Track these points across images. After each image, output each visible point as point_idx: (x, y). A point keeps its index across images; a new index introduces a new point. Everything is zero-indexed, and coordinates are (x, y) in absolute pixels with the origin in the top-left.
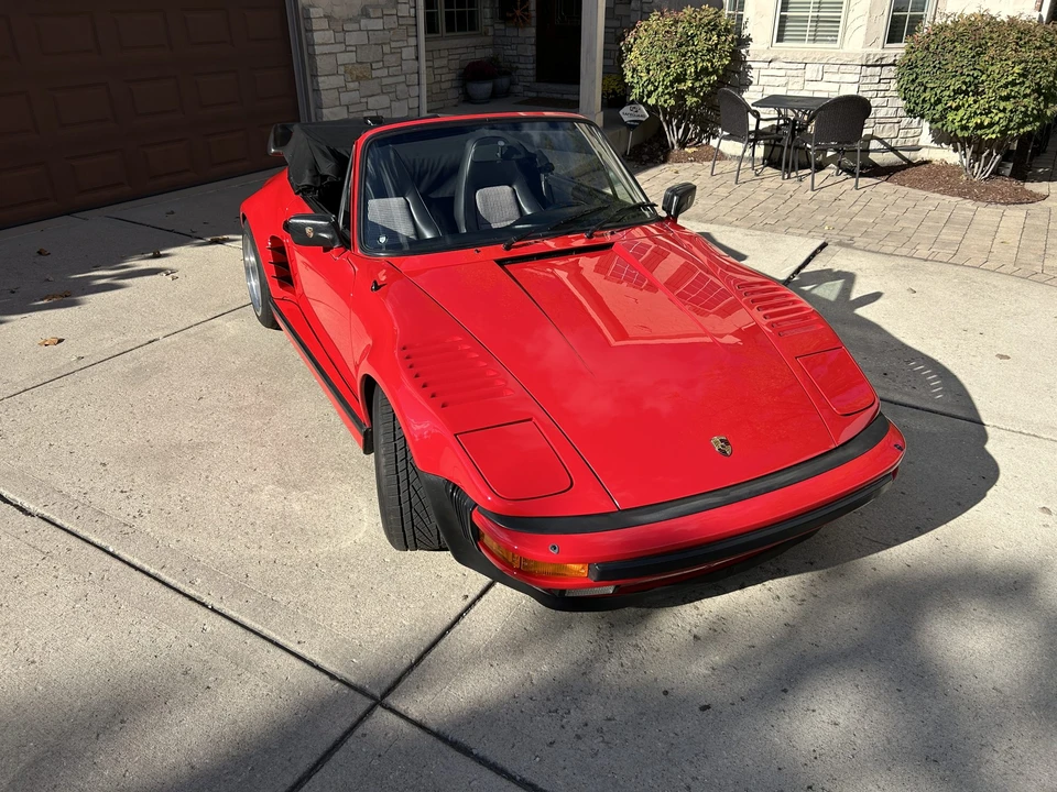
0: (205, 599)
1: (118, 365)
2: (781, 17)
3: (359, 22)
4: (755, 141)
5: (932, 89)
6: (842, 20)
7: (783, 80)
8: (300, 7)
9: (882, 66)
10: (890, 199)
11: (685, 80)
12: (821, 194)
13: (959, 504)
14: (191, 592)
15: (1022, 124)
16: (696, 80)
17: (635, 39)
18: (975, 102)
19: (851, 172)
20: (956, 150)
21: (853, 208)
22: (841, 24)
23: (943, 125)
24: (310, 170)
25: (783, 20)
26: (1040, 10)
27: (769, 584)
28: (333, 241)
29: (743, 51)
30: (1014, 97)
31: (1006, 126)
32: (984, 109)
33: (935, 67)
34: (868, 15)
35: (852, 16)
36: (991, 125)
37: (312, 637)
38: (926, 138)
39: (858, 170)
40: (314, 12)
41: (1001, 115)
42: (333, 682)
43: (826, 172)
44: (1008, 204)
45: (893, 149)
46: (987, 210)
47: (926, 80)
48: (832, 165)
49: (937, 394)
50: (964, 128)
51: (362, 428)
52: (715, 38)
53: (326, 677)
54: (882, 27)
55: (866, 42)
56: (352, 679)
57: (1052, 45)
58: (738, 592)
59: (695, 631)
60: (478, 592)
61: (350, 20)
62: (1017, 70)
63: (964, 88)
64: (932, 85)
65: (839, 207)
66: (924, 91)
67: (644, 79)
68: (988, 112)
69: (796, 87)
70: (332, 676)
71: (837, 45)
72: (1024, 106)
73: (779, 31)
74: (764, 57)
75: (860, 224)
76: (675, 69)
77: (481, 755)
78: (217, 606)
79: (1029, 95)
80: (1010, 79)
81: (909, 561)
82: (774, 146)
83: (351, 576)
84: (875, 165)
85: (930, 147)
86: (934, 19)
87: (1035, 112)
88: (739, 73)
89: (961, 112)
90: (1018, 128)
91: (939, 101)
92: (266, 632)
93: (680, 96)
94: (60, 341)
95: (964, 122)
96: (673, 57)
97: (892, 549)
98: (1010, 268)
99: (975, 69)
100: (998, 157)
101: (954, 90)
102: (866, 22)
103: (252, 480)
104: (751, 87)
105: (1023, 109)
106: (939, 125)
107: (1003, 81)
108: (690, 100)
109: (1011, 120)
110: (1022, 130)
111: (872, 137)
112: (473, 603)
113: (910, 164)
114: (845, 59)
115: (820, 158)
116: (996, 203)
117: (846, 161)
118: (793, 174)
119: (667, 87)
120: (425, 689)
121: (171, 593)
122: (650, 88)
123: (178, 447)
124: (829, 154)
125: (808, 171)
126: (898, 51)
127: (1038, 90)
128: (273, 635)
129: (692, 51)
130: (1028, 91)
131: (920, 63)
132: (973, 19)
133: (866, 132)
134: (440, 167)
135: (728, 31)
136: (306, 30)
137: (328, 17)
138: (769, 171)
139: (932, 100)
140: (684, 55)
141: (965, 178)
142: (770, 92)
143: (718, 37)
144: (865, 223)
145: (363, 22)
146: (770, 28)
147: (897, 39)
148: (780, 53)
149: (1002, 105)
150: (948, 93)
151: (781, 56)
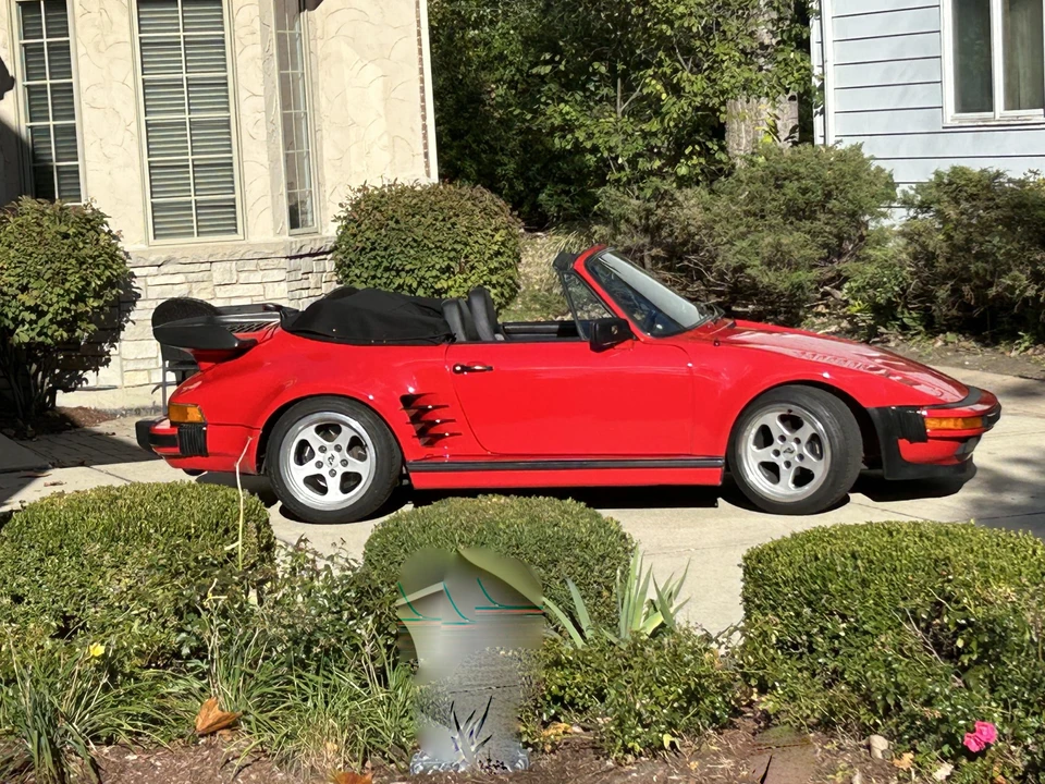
2: (154, 204)
6: (238, 203)
9: (301, 257)
22: (238, 209)
25: (157, 209)
34: (270, 194)
35: (250, 199)
47: (398, 263)
54: (283, 208)
69: (205, 295)
71: (240, 235)
73: (154, 223)
76: (74, 283)
80: (496, 248)
99: (456, 242)
102: (269, 204)
104: (139, 305)
126: (308, 237)
146: (141, 223)
147: (294, 222)
148: (175, 251)
149: (494, 279)
150: (434, 273)
151: (178, 256)
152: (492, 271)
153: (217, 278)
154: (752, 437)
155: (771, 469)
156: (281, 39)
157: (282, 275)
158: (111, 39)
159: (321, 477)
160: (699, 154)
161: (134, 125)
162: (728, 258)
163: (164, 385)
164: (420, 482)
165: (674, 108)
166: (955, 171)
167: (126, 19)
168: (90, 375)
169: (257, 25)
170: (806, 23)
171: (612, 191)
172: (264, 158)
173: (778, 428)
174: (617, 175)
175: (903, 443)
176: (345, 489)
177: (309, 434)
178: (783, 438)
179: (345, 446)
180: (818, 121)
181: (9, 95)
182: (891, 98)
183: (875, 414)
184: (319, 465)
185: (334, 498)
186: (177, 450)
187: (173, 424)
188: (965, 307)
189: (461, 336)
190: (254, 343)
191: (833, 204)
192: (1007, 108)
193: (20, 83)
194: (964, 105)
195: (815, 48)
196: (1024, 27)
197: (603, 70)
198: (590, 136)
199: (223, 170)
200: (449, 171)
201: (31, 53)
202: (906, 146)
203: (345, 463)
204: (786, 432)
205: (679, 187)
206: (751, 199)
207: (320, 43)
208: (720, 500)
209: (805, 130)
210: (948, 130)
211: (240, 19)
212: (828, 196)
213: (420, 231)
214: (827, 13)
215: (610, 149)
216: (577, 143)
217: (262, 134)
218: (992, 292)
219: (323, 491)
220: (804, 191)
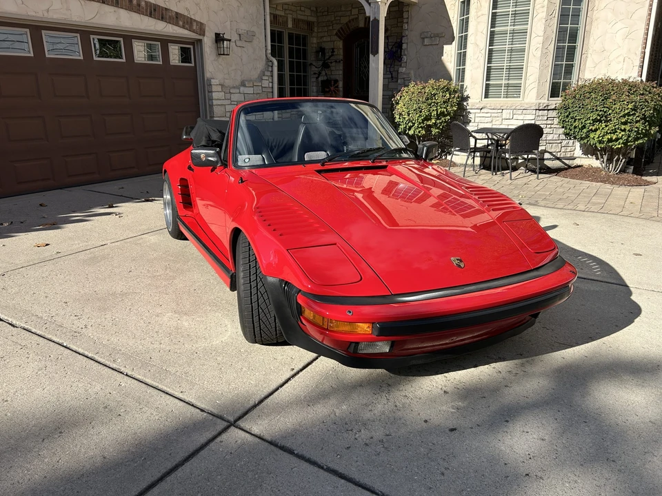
0: (122, 369)
1: (81, 256)
2: (486, 84)
3: (239, 89)
4: (474, 152)
5: (579, 119)
6: (522, 85)
7: (490, 119)
8: (206, 79)
9: (549, 110)
10: (559, 184)
11: (430, 119)
12: (516, 181)
13: (617, 326)
14: (114, 366)
15: (636, 139)
16: (438, 119)
17: (401, 97)
18: (606, 126)
19: (534, 171)
20: (597, 159)
21: (537, 188)
22: (522, 88)
23: (588, 141)
24: (206, 137)
25: (488, 86)
26: (641, 77)
27: (493, 365)
28: (217, 162)
29: (465, 103)
30: (630, 123)
31: (627, 140)
32: (612, 130)
33: (580, 107)
34: (538, 82)
35: (528, 83)
36: (617, 140)
37: (191, 389)
38: (578, 152)
39: (538, 170)
40: (213, 82)
41: (623, 133)
42: (202, 413)
43: (519, 171)
44: (633, 186)
45: (558, 159)
46: (619, 189)
47: (575, 115)
48: (522, 168)
49: (597, 272)
50: (600, 142)
51: (229, 273)
52: (448, 95)
53: (198, 410)
54: (547, 88)
55: (537, 97)
56: (215, 411)
57: (650, 93)
58: (473, 369)
59: (444, 389)
60: (301, 367)
61: (234, 87)
62: (630, 106)
63: (599, 118)
64: (579, 118)
65: (528, 188)
66: (575, 122)
67: (406, 119)
68: (614, 132)
69: (498, 123)
70: (202, 410)
71: (520, 99)
72: (637, 128)
73: (485, 92)
74: (477, 106)
75: (540, 195)
76: (425, 113)
77: (300, 453)
78: (129, 373)
79: (639, 121)
80: (626, 112)
81: (586, 355)
82: (486, 157)
83: (218, 358)
84: (549, 168)
85: (581, 158)
86: (578, 82)
87: (644, 131)
88: (463, 116)
89: (598, 132)
90: (634, 141)
91: (584, 127)
92: (160, 386)
93: (428, 128)
94: (47, 245)
95: (600, 138)
96: (424, 106)
97: (574, 348)
98: (637, 214)
99: (604, 107)
100: (624, 160)
101: (593, 120)
102: (537, 86)
103: (158, 310)
104: (470, 124)
105: (636, 130)
106: (586, 141)
107: (622, 113)
108: (434, 131)
109: (629, 136)
110: (636, 142)
111: (545, 151)
112: (298, 373)
113: (569, 167)
114: (526, 106)
115: (515, 164)
116: (625, 185)
117: (530, 165)
118: (498, 173)
119: (420, 123)
120: (264, 417)
121: (101, 366)
122: (410, 124)
123: (114, 294)
124: (520, 161)
125: (509, 171)
126: (557, 102)
127: (644, 118)
128: (165, 388)
129: (434, 103)
130: (638, 119)
131: (571, 105)
132: (601, 81)
133: (540, 148)
134: (284, 144)
135: (455, 92)
136: (209, 92)
137: (222, 85)
138: (484, 171)
139: (580, 126)
140: (430, 105)
141: (604, 173)
142: (482, 126)
143: (450, 95)
144: (546, 195)
145: (242, 89)
146: (480, 91)
148: (487, 104)
149: (623, 127)
150: (589, 122)
151: (488, 106)
152: (625, 123)
153: (504, 116)
156: (565, 9)
157: (533, 117)
158: (480, 14)
161: (484, 51)
169: (546, 3)
172: (537, 65)
199: (517, 71)
201: (461, 23)
207: (595, 12)
217: (539, 53)
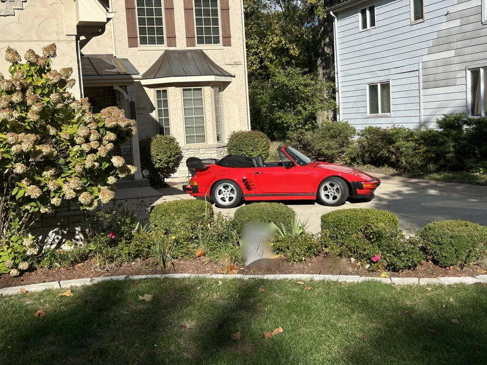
7: (193, 155)
22: (205, 137)
25: (187, 137)
34: (213, 133)
35: (208, 134)
47: (242, 149)
54: (216, 137)
55: (214, 141)
71: (207, 143)
73: (187, 140)
74: (186, 148)
76: (169, 154)
80: (264, 145)
99: (255, 144)
102: (213, 135)
114: (211, 147)
126: (221, 143)
146: (183, 140)
147: (218, 140)
149: (263, 152)
150: (250, 151)
151: (192, 147)
152: (263, 151)
153: (201, 153)
154: (323, 189)
155: (327, 196)
156: (215, 98)
157: (215, 152)
159: (224, 198)
160: (310, 124)
162: (317, 147)
163: (189, 177)
164: (247, 199)
165: (305, 113)
166: (369, 127)
167: (180, 94)
168: (172, 174)
169: (210, 95)
170: (335, 93)
171: (290, 132)
172: (211, 125)
173: (329, 187)
174: (291, 128)
175: (358, 190)
176: (230, 201)
177: (221, 188)
178: (330, 189)
179: (230, 191)
180: (338, 116)
181: (154, 111)
182: (355, 110)
183: (351, 183)
184: (224, 195)
185: (227, 202)
186: (192, 192)
187: (191, 186)
188: (372, 158)
189: (256, 166)
190: (209, 167)
191: (341, 135)
192: (382, 113)
193: (156, 109)
194: (372, 112)
195: (337, 99)
196: (385, 94)
197: (288, 104)
198: (285, 120)
199: (202, 128)
200: (253, 128)
201: (159, 102)
202: (358, 122)
203: (229, 194)
204: (331, 187)
205: (306, 131)
206: (322, 134)
208: (316, 203)
209: (335, 118)
210: (368, 118)
211: (206, 94)
212: (340, 133)
213: (247, 142)
214: (340, 91)
215: (290, 123)
216: (282, 121)
217: (211, 120)
218: (378, 155)
219: (225, 201)
220: (335, 132)
